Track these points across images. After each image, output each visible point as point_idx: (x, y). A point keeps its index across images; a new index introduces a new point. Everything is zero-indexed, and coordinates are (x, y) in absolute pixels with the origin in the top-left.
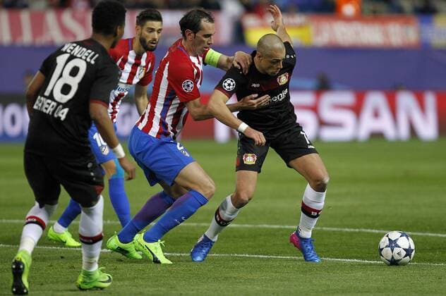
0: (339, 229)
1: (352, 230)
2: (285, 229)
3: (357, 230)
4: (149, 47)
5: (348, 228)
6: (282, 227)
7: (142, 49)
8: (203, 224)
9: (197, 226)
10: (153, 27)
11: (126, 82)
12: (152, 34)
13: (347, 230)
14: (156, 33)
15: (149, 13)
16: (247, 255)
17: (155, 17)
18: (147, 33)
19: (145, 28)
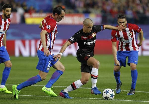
0: (57, 86)
1: (62, 87)
2: (39, 86)
3: (63, 87)
4: (7, 17)
5: (60, 86)
6: (38, 86)
7: (5, 18)
8: (11, 85)
9: (9, 85)
10: (8, 10)
11: (3, 30)
12: (8, 12)
13: (60, 87)
14: (9, 12)
15: (7, 5)
16: (26, 95)
17: (8, 6)
18: (6, 12)
19: (5, 10)
